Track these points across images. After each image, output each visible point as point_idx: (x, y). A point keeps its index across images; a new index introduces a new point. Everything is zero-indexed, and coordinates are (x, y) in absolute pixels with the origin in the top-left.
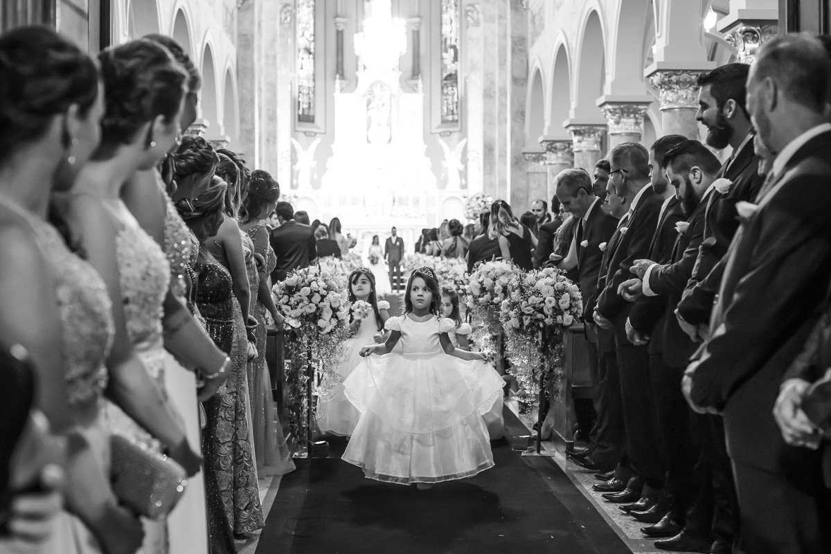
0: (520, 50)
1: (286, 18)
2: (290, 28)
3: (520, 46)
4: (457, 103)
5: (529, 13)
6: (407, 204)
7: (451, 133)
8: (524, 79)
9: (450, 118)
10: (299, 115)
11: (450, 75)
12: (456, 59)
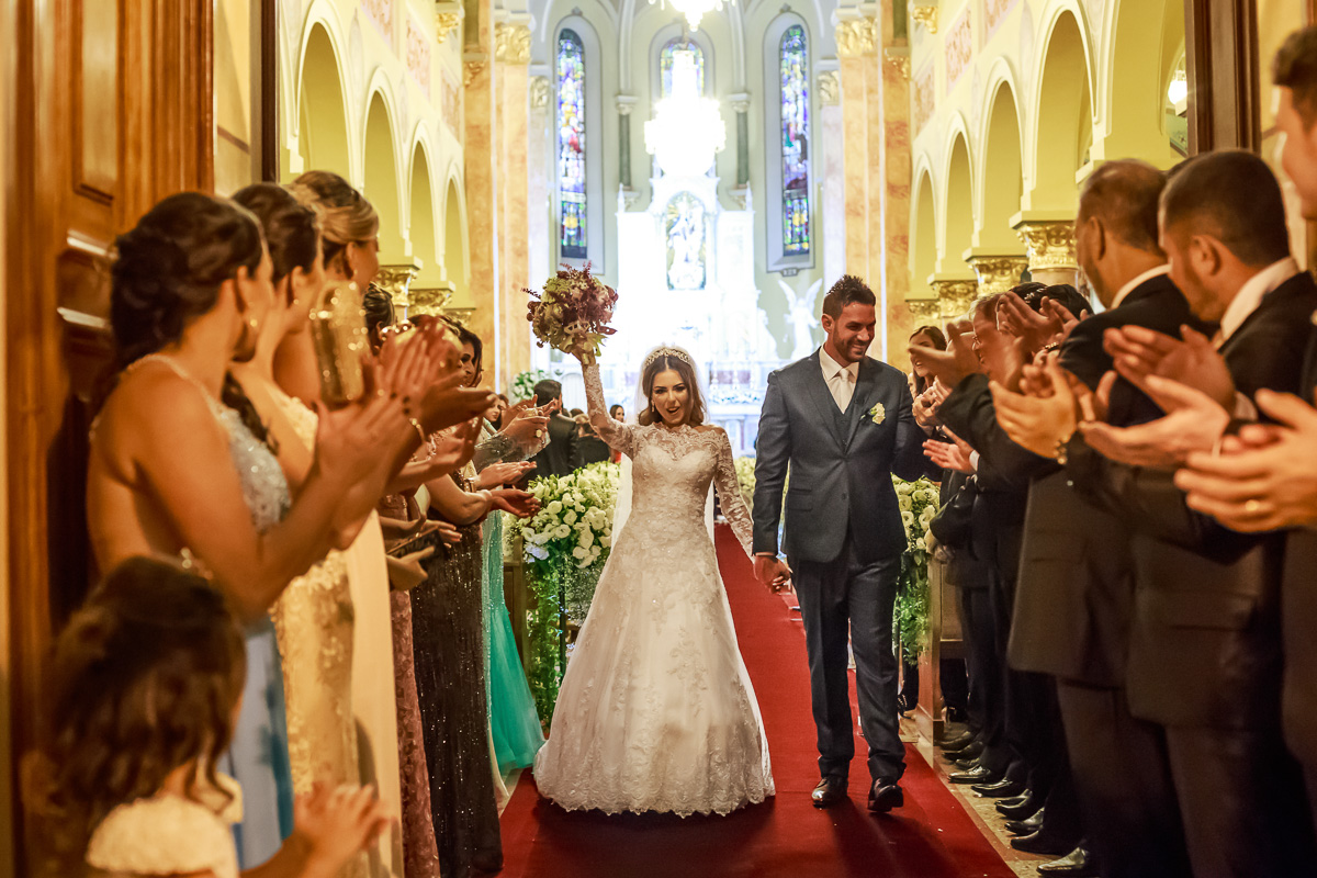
0: (900, 142)
1: (540, 98)
2: (547, 112)
3: (898, 135)
4: (807, 223)
5: (912, 85)
6: (731, 382)
7: (798, 270)
8: (906, 187)
9: (796, 247)
10: (563, 246)
11: (796, 181)
12: (804, 155)
